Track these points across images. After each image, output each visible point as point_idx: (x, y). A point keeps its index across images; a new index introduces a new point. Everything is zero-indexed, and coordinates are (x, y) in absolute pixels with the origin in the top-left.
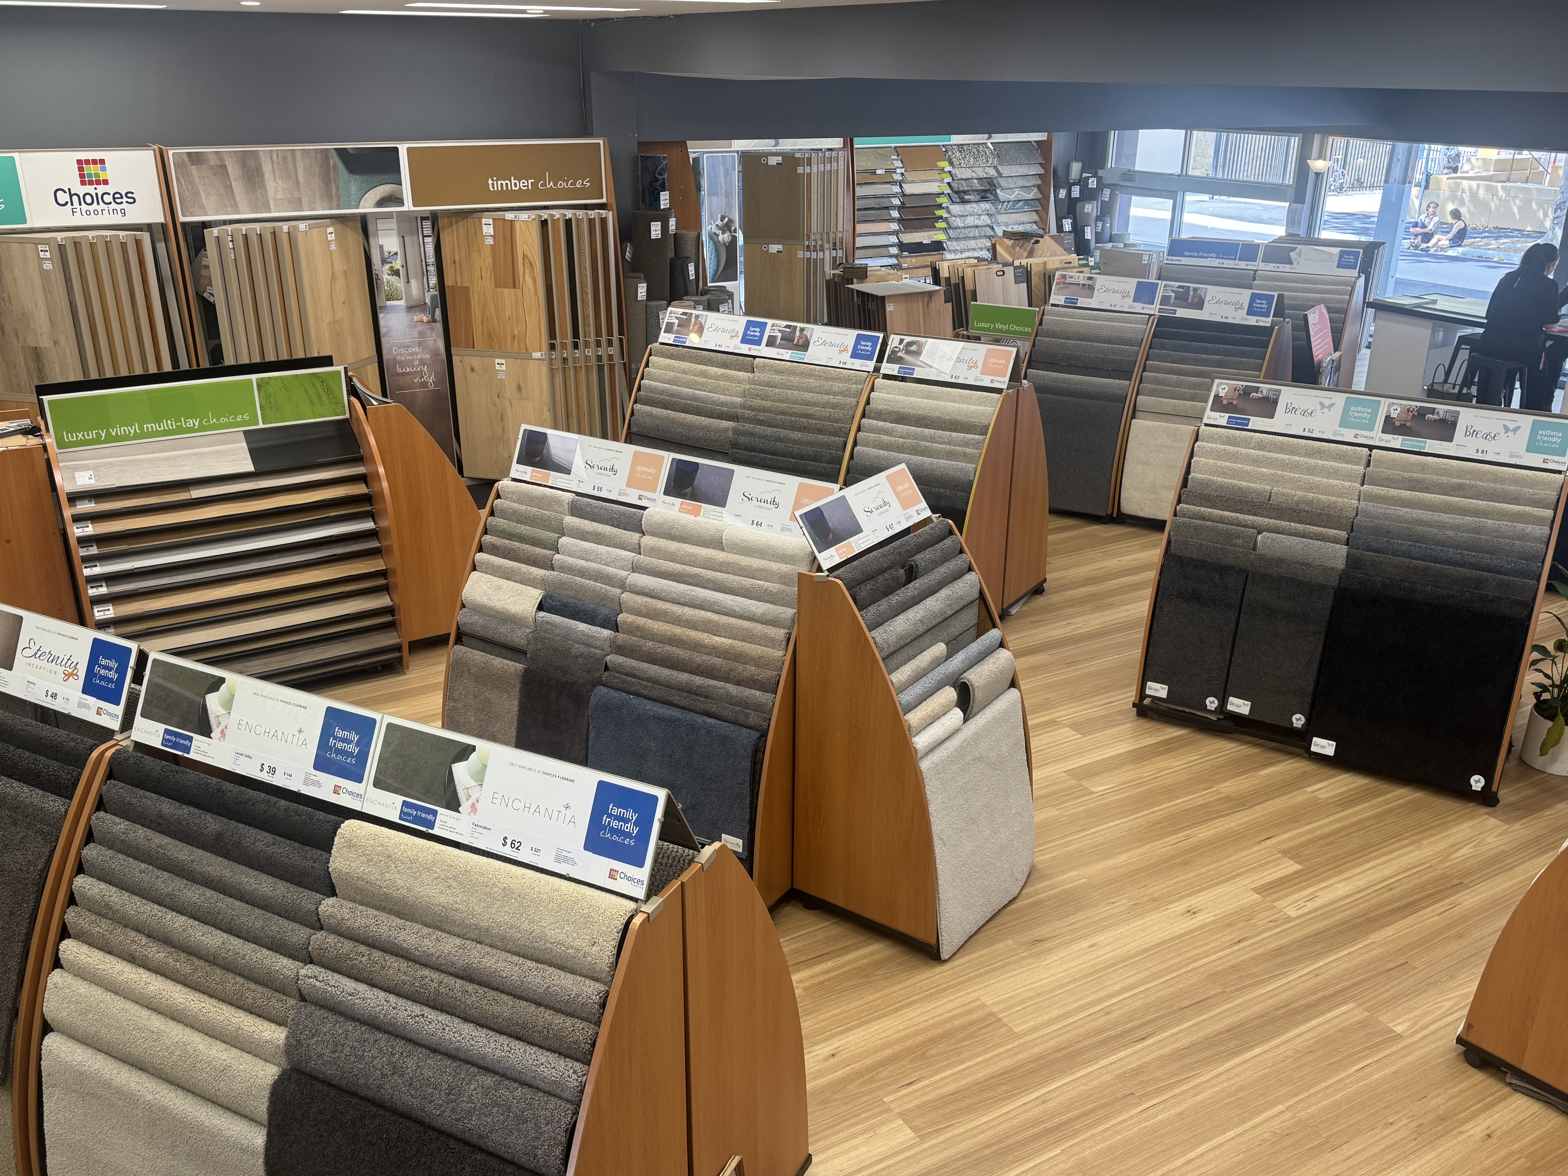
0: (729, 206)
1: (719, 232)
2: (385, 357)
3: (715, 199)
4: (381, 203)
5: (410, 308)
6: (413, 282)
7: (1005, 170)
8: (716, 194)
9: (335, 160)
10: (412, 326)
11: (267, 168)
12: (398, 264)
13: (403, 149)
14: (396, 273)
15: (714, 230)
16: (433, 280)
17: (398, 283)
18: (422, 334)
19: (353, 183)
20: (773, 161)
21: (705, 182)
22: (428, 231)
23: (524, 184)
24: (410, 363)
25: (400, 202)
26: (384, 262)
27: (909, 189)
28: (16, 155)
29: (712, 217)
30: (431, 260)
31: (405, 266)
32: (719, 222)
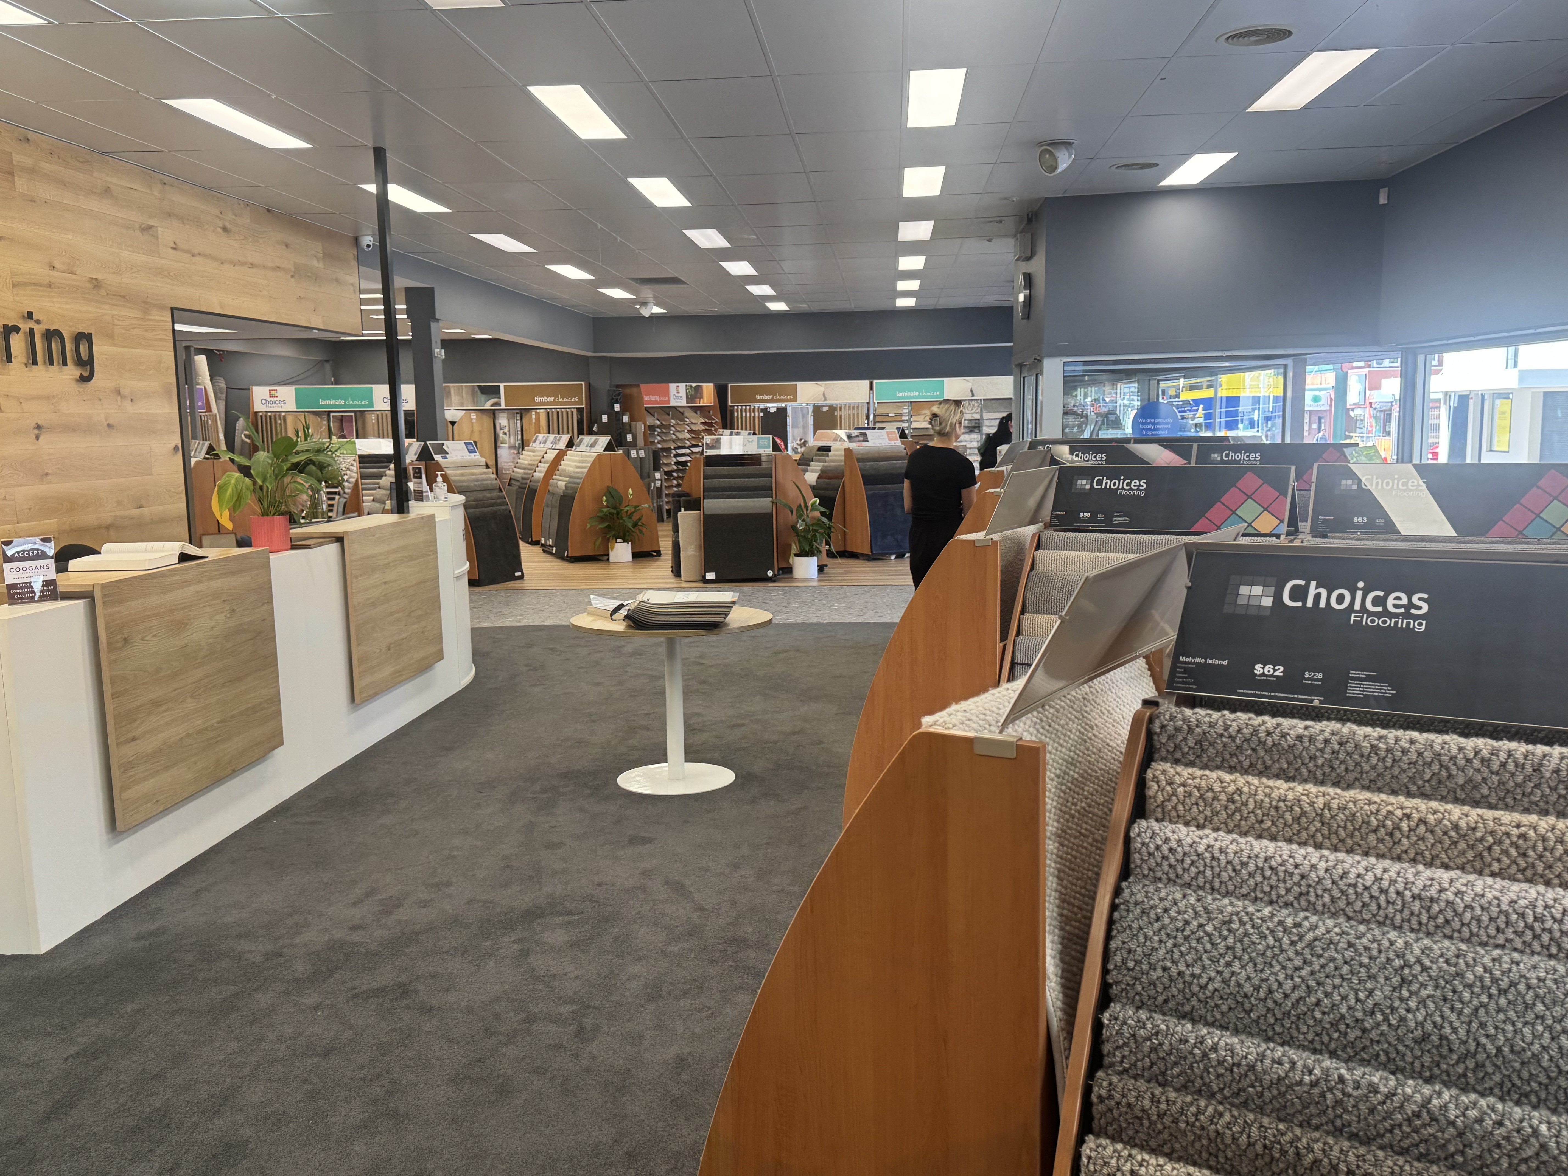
0: (805, 433)
1: (799, 447)
2: (499, 466)
3: (796, 430)
4: (492, 405)
5: (510, 447)
6: (512, 438)
7: (986, 415)
8: (797, 427)
9: (477, 389)
10: (510, 455)
11: (452, 392)
12: (506, 430)
13: (502, 385)
14: (505, 434)
15: (795, 446)
16: (520, 437)
17: (506, 438)
18: (514, 458)
19: (483, 398)
20: (825, 409)
21: (789, 421)
22: (519, 418)
23: (550, 399)
24: (508, 470)
25: (500, 405)
26: (501, 429)
27: (914, 425)
28: (373, 386)
29: (794, 439)
30: (519, 429)
31: (509, 431)
32: (798, 442)
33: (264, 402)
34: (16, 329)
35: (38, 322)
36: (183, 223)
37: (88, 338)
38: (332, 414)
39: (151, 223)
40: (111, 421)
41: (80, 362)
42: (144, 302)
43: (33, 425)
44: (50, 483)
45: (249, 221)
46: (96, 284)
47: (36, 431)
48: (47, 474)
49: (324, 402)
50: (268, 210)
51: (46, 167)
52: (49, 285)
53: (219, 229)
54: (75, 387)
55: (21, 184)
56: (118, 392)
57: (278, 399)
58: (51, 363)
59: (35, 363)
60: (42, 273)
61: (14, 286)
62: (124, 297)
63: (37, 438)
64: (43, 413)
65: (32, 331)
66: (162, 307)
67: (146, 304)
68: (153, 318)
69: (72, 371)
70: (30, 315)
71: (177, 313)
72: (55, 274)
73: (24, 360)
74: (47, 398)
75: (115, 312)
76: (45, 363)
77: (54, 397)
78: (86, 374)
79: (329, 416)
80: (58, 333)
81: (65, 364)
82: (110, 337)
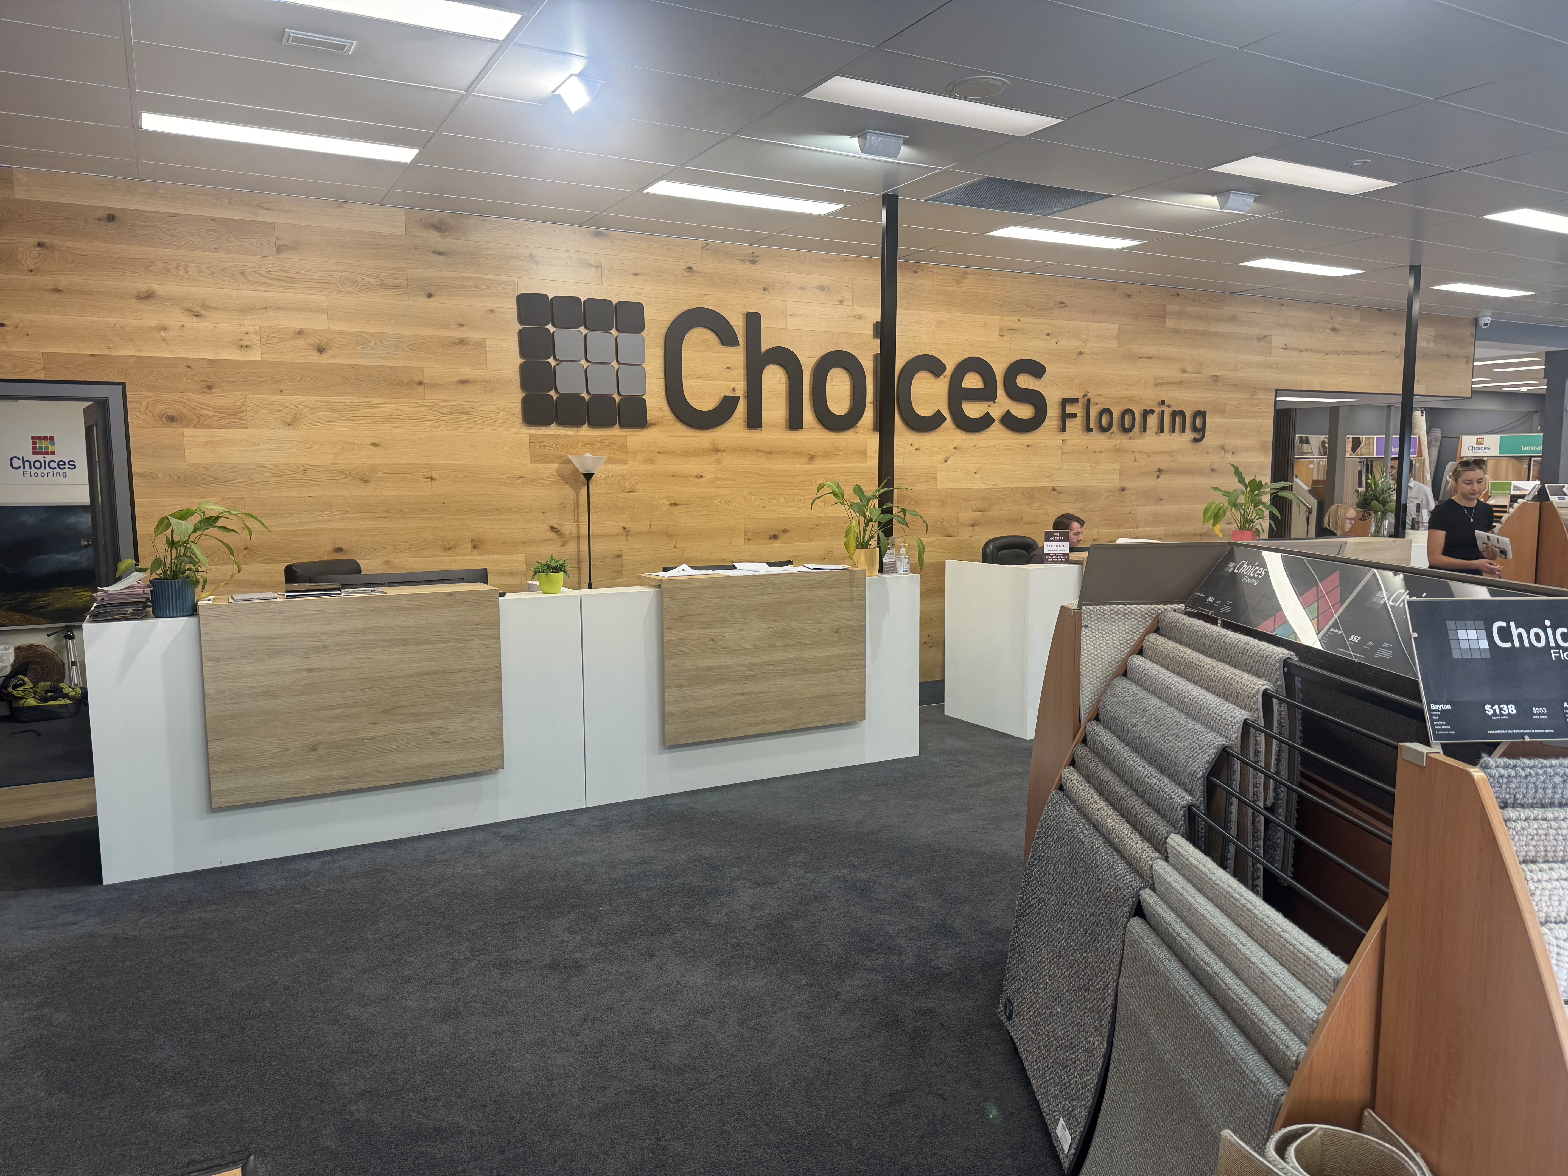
33: (1471, 448)
34: (1152, 412)
35: (1169, 406)
36: (1295, 330)
37: (1203, 414)
38: (1533, 459)
39: (1267, 333)
40: (1214, 467)
41: (1194, 429)
42: (1254, 388)
43: (1156, 468)
44: (1163, 505)
45: (1358, 320)
46: (1216, 379)
47: (1158, 473)
48: (1162, 499)
49: (1526, 448)
50: (1380, 310)
51: (1189, 309)
52: (1181, 383)
53: (1328, 330)
54: (1190, 445)
55: (1170, 323)
56: (1223, 448)
57: (1483, 446)
58: (1174, 431)
59: (1162, 431)
60: (1177, 375)
61: (1156, 385)
62: (1236, 385)
63: (1158, 477)
64: (1163, 462)
65: (1163, 412)
66: (1266, 390)
67: (1254, 389)
68: (1259, 397)
69: (1189, 435)
70: (1163, 403)
71: (1277, 393)
72: (1185, 375)
73: (1156, 430)
74: (1170, 453)
75: (1227, 396)
76: (1170, 431)
77: (1174, 452)
78: (1198, 437)
79: (1530, 460)
80: (1182, 413)
81: (1184, 430)
82: (1222, 412)
